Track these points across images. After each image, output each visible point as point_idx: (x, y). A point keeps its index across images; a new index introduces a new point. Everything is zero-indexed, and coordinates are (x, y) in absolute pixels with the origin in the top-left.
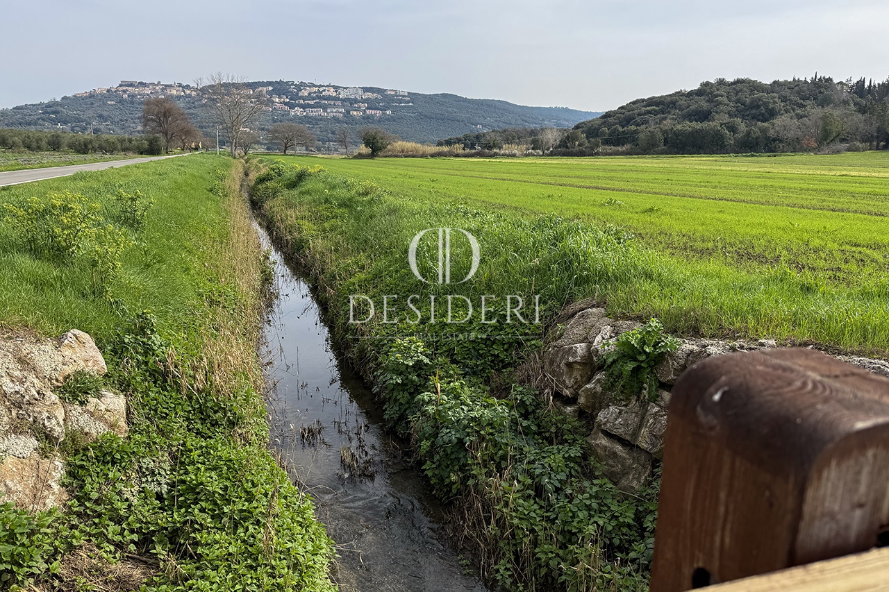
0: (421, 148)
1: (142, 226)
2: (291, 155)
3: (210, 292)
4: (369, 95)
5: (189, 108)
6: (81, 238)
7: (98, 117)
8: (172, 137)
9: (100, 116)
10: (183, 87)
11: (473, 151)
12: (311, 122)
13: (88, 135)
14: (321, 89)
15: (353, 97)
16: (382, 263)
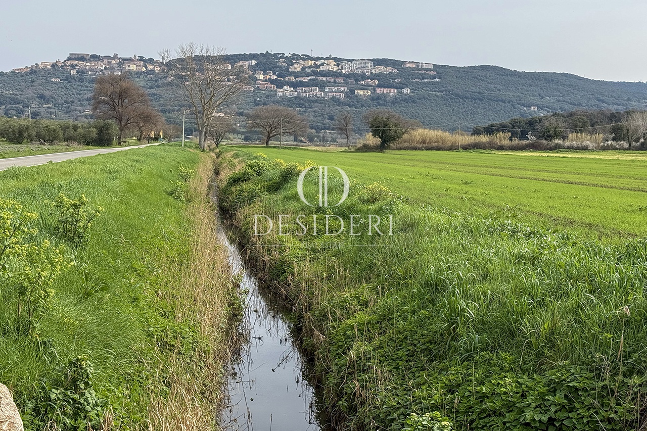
0: (450, 138)
1: (84, 241)
2: (275, 147)
3: (162, 331)
4: (382, 69)
5: (151, 88)
6: (8, 257)
7: (39, 98)
8: (127, 124)
9: (42, 97)
10: (145, 61)
11: (525, 142)
12: (303, 104)
13: (24, 121)
14: (318, 63)
15: (359, 72)
16: (392, 300)
